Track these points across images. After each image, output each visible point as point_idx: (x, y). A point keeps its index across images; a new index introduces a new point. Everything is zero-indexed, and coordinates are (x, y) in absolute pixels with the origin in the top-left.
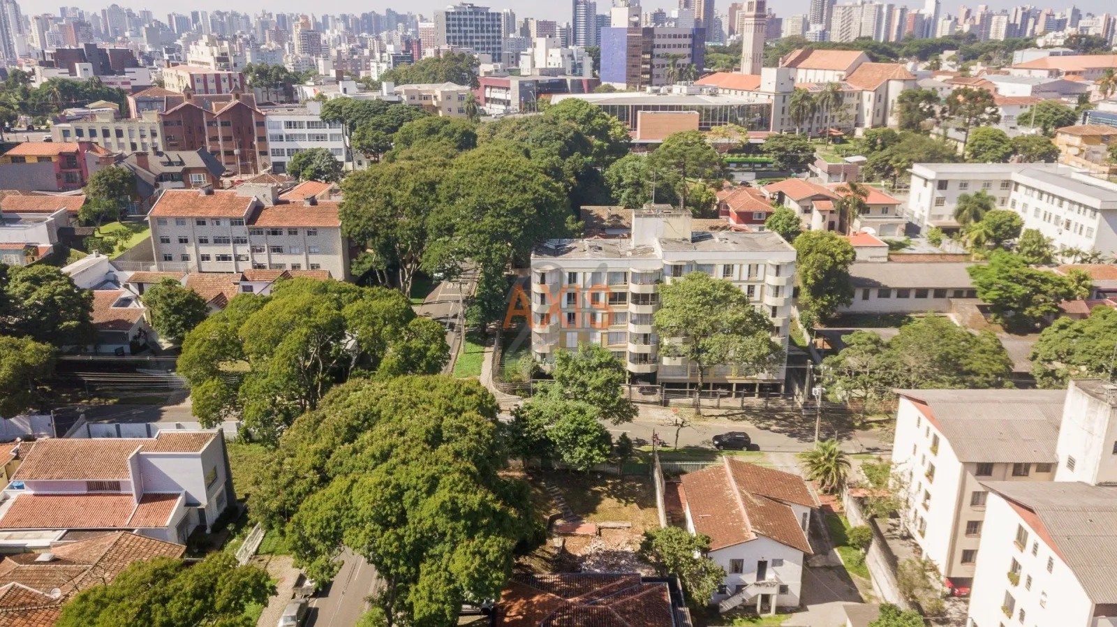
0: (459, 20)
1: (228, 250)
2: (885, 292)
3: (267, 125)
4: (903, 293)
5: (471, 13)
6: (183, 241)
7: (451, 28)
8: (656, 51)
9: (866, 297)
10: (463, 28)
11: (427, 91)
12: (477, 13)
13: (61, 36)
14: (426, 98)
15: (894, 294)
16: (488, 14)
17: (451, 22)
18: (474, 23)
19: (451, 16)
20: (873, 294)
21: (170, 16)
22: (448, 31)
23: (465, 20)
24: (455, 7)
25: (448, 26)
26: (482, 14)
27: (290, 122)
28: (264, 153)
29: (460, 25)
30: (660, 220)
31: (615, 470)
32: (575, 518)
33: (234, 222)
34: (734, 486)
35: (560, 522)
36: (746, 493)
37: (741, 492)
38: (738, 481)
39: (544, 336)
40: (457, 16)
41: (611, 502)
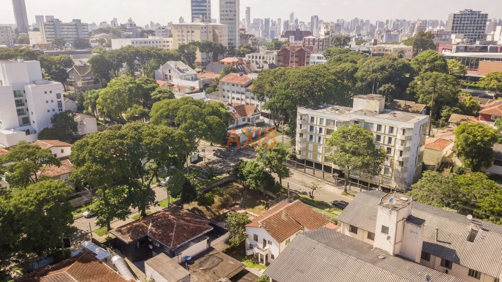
0: (461, 18)
1: (239, 96)
3: (310, 57)
5: (469, 14)
6: (228, 91)
7: (456, 22)
10: (462, 22)
11: (389, 48)
12: (472, 14)
14: (386, 51)
16: (479, 15)
17: (456, 19)
18: (470, 19)
19: (456, 16)
22: (453, 23)
23: (465, 18)
24: (460, 12)
25: (454, 21)
26: (476, 15)
27: (319, 57)
29: (461, 20)
30: (365, 101)
31: (275, 196)
32: (243, 207)
33: (242, 86)
34: (282, 209)
35: (238, 206)
36: (284, 213)
37: (281, 212)
38: (288, 209)
39: (300, 142)
40: (460, 16)
41: (262, 207)
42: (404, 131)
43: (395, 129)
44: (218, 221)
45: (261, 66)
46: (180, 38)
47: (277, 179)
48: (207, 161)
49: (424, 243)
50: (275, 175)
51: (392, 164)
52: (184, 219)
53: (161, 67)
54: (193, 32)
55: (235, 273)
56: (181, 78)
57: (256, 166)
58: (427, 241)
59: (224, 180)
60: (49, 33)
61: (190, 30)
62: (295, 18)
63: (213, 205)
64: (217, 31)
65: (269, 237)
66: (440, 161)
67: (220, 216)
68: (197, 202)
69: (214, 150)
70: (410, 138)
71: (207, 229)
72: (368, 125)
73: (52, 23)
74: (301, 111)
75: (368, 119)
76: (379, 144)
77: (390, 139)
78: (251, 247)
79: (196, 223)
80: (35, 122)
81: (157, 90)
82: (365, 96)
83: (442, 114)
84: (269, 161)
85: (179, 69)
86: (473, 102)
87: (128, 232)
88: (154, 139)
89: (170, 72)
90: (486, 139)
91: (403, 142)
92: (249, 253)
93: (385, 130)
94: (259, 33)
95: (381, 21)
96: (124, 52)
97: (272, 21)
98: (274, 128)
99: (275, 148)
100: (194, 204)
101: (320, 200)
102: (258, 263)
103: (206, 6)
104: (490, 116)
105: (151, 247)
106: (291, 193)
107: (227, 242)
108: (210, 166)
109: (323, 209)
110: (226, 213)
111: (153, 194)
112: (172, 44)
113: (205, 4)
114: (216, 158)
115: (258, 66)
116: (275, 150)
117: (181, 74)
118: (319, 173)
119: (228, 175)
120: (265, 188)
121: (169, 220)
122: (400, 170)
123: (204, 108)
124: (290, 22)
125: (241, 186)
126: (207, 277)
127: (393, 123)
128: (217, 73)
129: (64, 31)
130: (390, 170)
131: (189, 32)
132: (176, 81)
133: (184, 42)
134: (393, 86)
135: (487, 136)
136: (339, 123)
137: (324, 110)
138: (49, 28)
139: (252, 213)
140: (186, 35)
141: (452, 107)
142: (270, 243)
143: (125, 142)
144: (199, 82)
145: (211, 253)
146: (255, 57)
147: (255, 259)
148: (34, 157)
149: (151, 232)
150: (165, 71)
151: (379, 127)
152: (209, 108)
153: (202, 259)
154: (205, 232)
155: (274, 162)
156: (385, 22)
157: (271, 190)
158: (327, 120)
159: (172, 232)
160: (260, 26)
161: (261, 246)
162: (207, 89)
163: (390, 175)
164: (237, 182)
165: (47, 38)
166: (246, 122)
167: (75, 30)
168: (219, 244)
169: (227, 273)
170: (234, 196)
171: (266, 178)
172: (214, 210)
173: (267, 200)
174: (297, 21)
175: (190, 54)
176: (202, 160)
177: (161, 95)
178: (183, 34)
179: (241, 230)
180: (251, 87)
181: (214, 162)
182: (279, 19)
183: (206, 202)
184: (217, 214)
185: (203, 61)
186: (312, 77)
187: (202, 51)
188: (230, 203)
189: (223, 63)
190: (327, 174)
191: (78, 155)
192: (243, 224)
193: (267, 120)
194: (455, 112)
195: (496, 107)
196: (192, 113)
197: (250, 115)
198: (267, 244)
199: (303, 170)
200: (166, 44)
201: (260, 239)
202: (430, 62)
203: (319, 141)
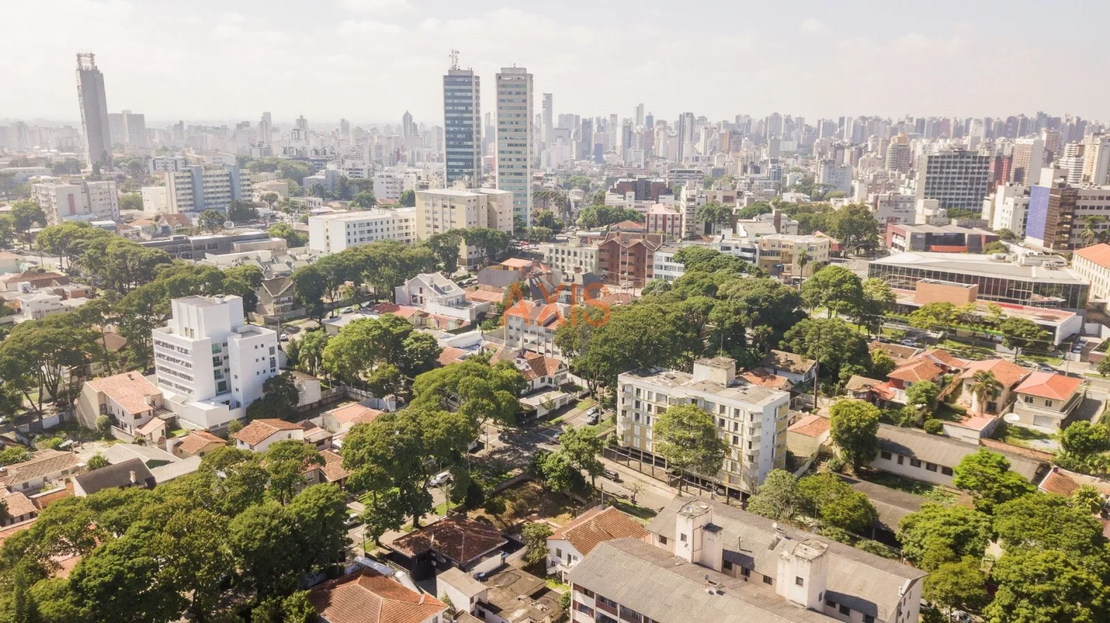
0: (943, 162)
1: (535, 338)
2: (916, 463)
3: (654, 258)
4: (931, 467)
5: (956, 157)
6: (518, 329)
7: (932, 170)
8: (1079, 212)
9: (900, 462)
10: (945, 170)
11: (787, 242)
13: (718, 143)
15: (924, 466)
16: (975, 158)
17: (933, 165)
18: (958, 165)
19: (934, 160)
20: (907, 461)
21: (819, 121)
22: (929, 172)
23: (949, 162)
24: (941, 152)
26: (969, 157)
27: (668, 258)
28: (650, 276)
29: (942, 168)
30: (708, 368)
31: (584, 502)
32: (542, 515)
33: (539, 324)
34: (591, 518)
35: (535, 515)
36: (593, 523)
37: (590, 521)
38: (599, 517)
39: (624, 423)
40: (940, 160)
41: (567, 515)
42: (752, 416)
43: (741, 413)
44: (511, 534)
45: (571, 278)
46: (430, 215)
47: (588, 479)
48: (491, 449)
49: (725, 552)
50: (584, 472)
51: (740, 460)
52: (472, 530)
53: (406, 282)
54: (453, 207)
55: (536, 590)
56: (440, 301)
57: (560, 460)
58: (729, 549)
59: (517, 479)
60: (183, 192)
61: (448, 203)
62: (646, 114)
63: (505, 513)
64: (494, 204)
65: (573, 551)
66: (815, 451)
67: (513, 527)
68: (483, 510)
69: (499, 432)
70: (759, 426)
71: (500, 542)
72: (708, 406)
73: (189, 174)
74: (624, 379)
75: (708, 397)
76: (723, 431)
77: (736, 425)
78: (553, 564)
79: (486, 534)
80: (240, 390)
81: (412, 335)
82: (709, 361)
83: (840, 375)
84: (578, 454)
85: (436, 288)
86: (883, 359)
87: (409, 545)
88: (436, 431)
89: (421, 292)
90: (863, 424)
91: (752, 430)
92: (551, 571)
93: (730, 413)
94: (571, 151)
95: (828, 118)
96: (348, 260)
97: (598, 120)
98: (587, 395)
99: (585, 436)
100: (481, 512)
101: (643, 507)
102: (561, 583)
103: (471, 147)
104: (901, 381)
105: (435, 564)
106: (606, 496)
107: (524, 558)
108: (497, 456)
109: (645, 518)
110: (521, 524)
111: (429, 499)
112: (415, 223)
113: (470, 143)
114: (502, 445)
115: (565, 277)
116: (585, 440)
117: (440, 296)
118: (646, 467)
119: (521, 472)
120: (571, 491)
121: (456, 532)
122: (749, 467)
123: (490, 379)
124: (635, 122)
125: (539, 487)
126: (504, 594)
127: (739, 405)
128: (498, 288)
129: (208, 187)
130: (739, 466)
131: (445, 206)
132: (433, 307)
133: (436, 230)
134: (769, 329)
135: (865, 421)
136: (671, 401)
137: (654, 379)
138: (182, 183)
139: (554, 524)
140: (440, 212)
141: (853, 364)
142: (575, 558)
143: (405, 437)
144: (471, 312)
145: (506, 570)
146: (560, 252)
147: (558, 578)
148: (300, 456)
149: (435, 545)
150: (412, 288)
151: (723, 409)
152: (497, 380)
153: (497, 576)
154: (499, 545)
155: (585, 456)
156: (837, 121)
157: (579, 494)
158: (657, 394)
159: (460, 545)
160: (573, 131)
161: (565, 562)
162: (485, 323)
163: (738, 473)
164: (535, 482)
165: (179, 201)
166: (546, 383)
167: (228, 183)
168: (514, 559)
169: (525, 591)
170: (530, 501)
171: (572, 476)
172: (505, 519)
173: (574, 507)
174: (650, 118)
175: (449, 249)
176: (483, 448)
177: (418, 344)
178: (436, 209)
179: (541, 543)
180: (553, 327)
181: (500, 451)
182: (614, 116)
183: (495, 509)
184: (509, 524)
185: (471, 256)
186: (640, 328)
187: (469, 244)
188: (525, 510)
189: (506, 268)
190: (658, 469)
191: (354, 454)
192: (543, 537)
193: (578, 381)
194: (858, 372)
195: (912, 368)
196: (475, 388)
197: (552, 372)
198: (572, 561)
199: (626, 463)
200: (404, 224)
201: (564, 555)
202: (835, 286)
203: (648, 422)
